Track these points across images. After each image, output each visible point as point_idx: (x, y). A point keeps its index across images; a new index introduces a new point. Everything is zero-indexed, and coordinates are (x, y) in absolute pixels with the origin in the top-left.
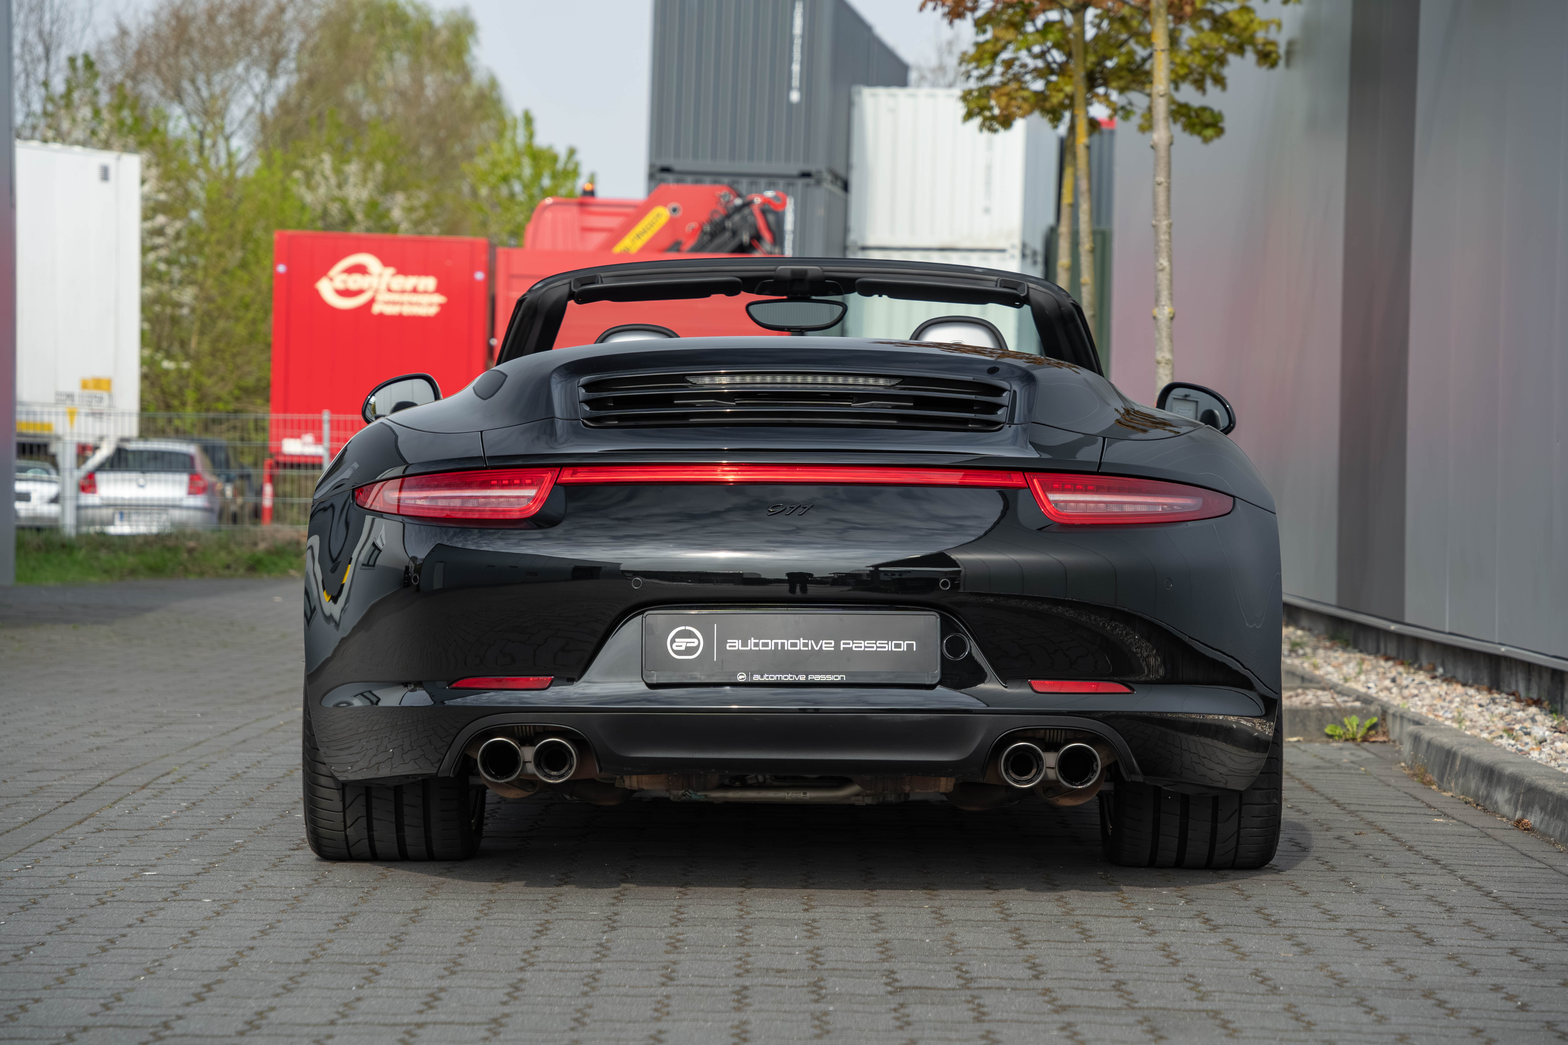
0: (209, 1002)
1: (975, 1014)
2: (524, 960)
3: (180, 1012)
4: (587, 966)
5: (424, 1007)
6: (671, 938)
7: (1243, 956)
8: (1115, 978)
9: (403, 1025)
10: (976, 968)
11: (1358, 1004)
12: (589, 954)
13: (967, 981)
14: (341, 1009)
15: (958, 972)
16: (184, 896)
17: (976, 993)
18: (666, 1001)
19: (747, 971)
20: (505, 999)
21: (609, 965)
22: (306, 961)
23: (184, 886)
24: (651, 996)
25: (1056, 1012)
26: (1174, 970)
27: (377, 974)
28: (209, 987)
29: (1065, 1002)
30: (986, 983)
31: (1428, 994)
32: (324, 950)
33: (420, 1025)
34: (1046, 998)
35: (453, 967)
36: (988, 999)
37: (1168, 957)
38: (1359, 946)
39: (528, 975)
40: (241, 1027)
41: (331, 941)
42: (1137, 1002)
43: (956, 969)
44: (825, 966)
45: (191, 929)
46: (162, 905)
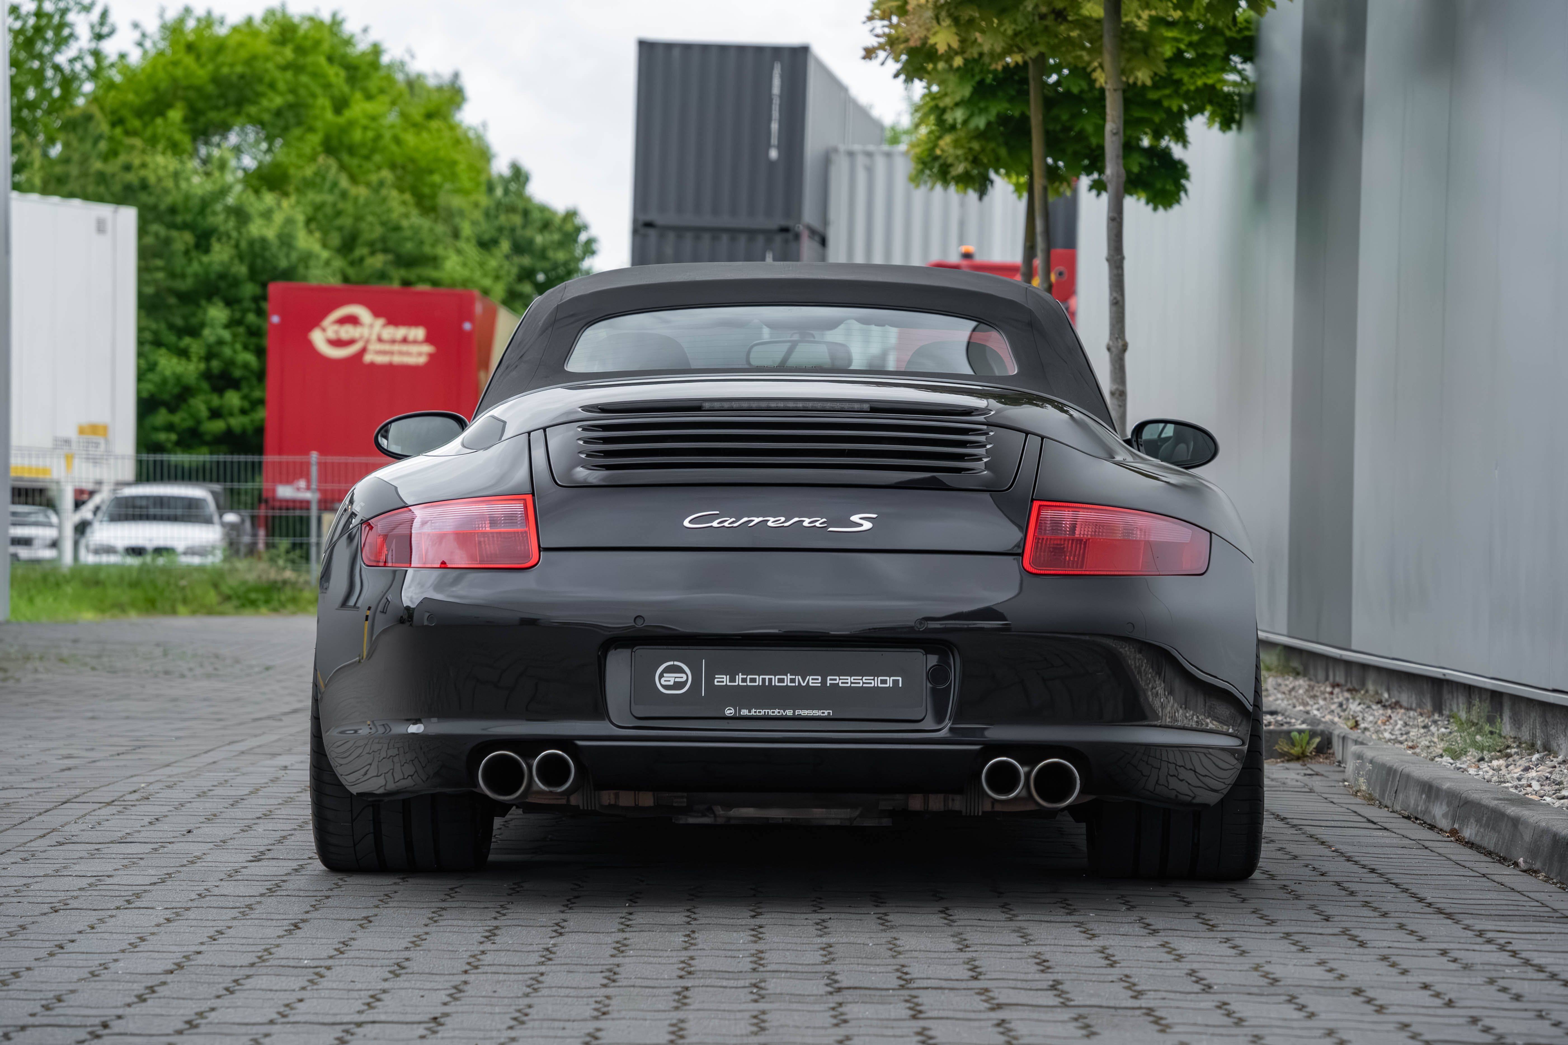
0: (150, 1002)
1: (912, 1013)
2: (469, 964)
3: (120, 1012)
4: (532, 969)
5: (366, 1007)
6: (617, 942)
7: (1179, 958)
8: (1052, 978)
9: (341, 1024)
10: (916, 970)
11: (1290, 1001)
12: (535, 958)
13: (905, 981)
14: (282, 1009)
15: (899, 974)
16: (138, 904)
17: (914, 993)
18: (607, 1002)
19: (690, 973)
20: (448, 999)
21: (553, 967)
22: (253, 965)
23: (138, 896)
24: (592, 997)
25: (992, 1009)
26: (1110, 970)
27: (322, 976)
28: (152, 989)
29: (1002, 1000)
30: (925, 984)
31: (1358, 992)
32: (270, 954)
33: (359, 1025)
34: (983, 998)
35: (399, 969)
36: (926, 999)
37: (1106, 958)
38: (1294, 948)
39: (470, 978)
40: (181, 1026)
41: (278, 946)
42: (1072, 1000)
43: (897, 970)
44: (768, 968)
45: (141, 935)
46: (114, 912)
